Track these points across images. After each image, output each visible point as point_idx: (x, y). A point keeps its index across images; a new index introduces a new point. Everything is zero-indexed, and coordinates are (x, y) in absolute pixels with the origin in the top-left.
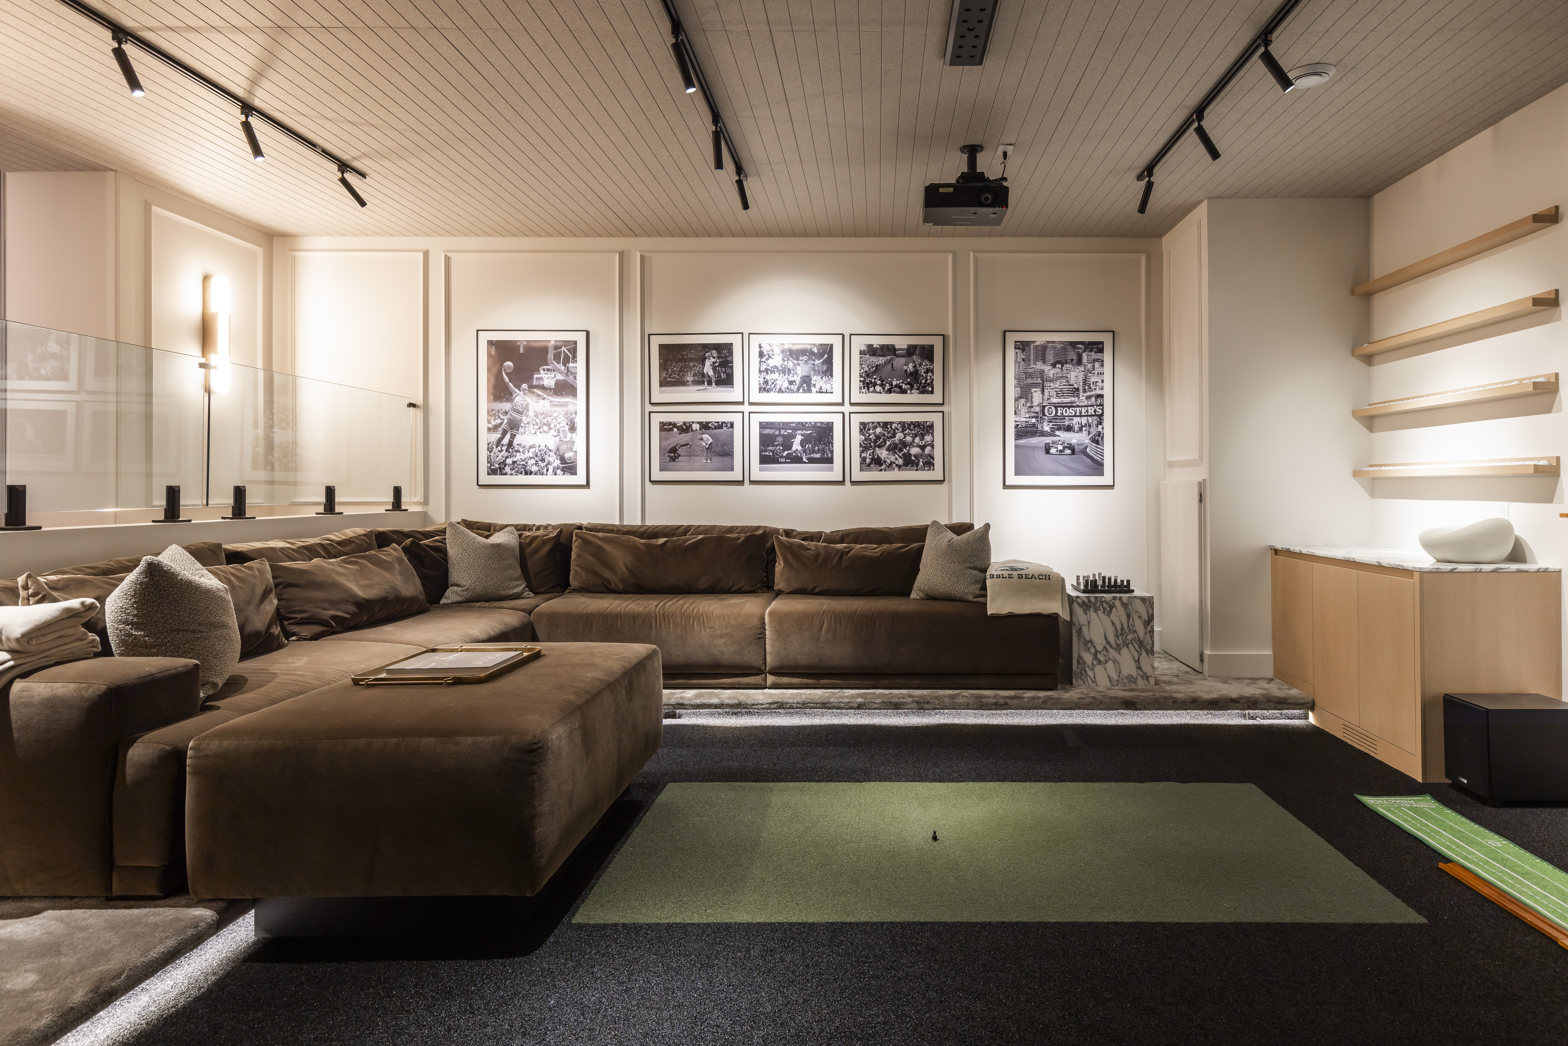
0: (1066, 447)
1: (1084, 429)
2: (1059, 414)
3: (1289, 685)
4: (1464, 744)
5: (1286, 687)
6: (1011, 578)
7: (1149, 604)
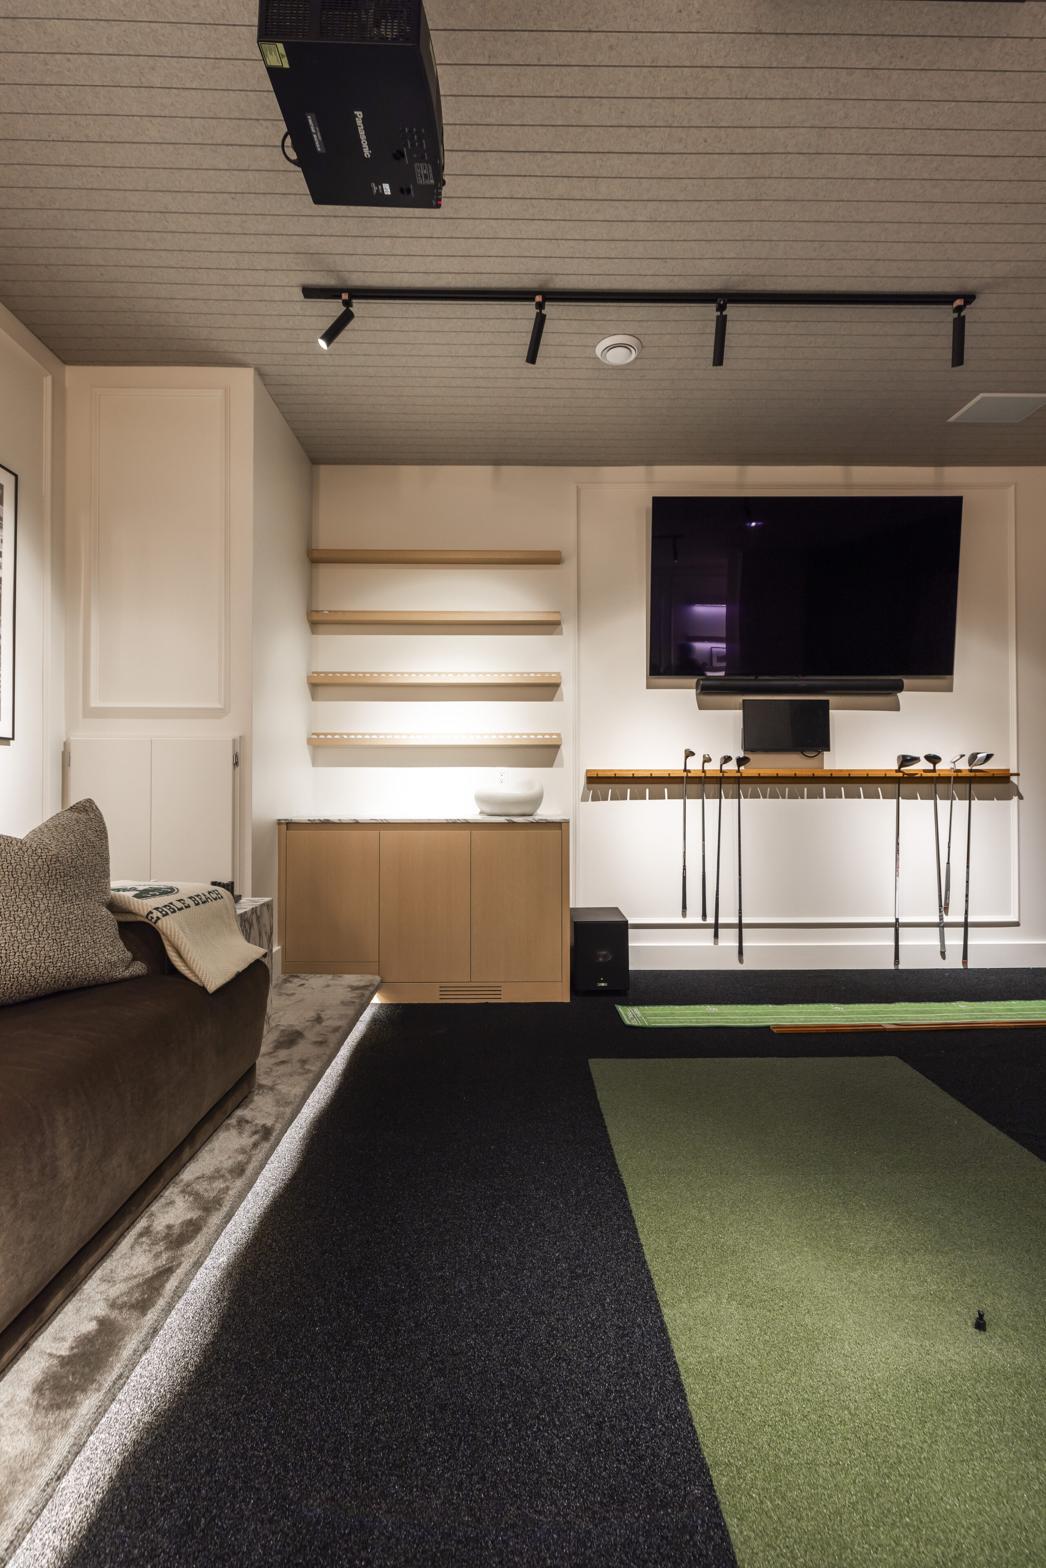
3: (329, 974)
4: (603, 955)
5: (330, 977)
6: (189, 907)
7: (270, 911)
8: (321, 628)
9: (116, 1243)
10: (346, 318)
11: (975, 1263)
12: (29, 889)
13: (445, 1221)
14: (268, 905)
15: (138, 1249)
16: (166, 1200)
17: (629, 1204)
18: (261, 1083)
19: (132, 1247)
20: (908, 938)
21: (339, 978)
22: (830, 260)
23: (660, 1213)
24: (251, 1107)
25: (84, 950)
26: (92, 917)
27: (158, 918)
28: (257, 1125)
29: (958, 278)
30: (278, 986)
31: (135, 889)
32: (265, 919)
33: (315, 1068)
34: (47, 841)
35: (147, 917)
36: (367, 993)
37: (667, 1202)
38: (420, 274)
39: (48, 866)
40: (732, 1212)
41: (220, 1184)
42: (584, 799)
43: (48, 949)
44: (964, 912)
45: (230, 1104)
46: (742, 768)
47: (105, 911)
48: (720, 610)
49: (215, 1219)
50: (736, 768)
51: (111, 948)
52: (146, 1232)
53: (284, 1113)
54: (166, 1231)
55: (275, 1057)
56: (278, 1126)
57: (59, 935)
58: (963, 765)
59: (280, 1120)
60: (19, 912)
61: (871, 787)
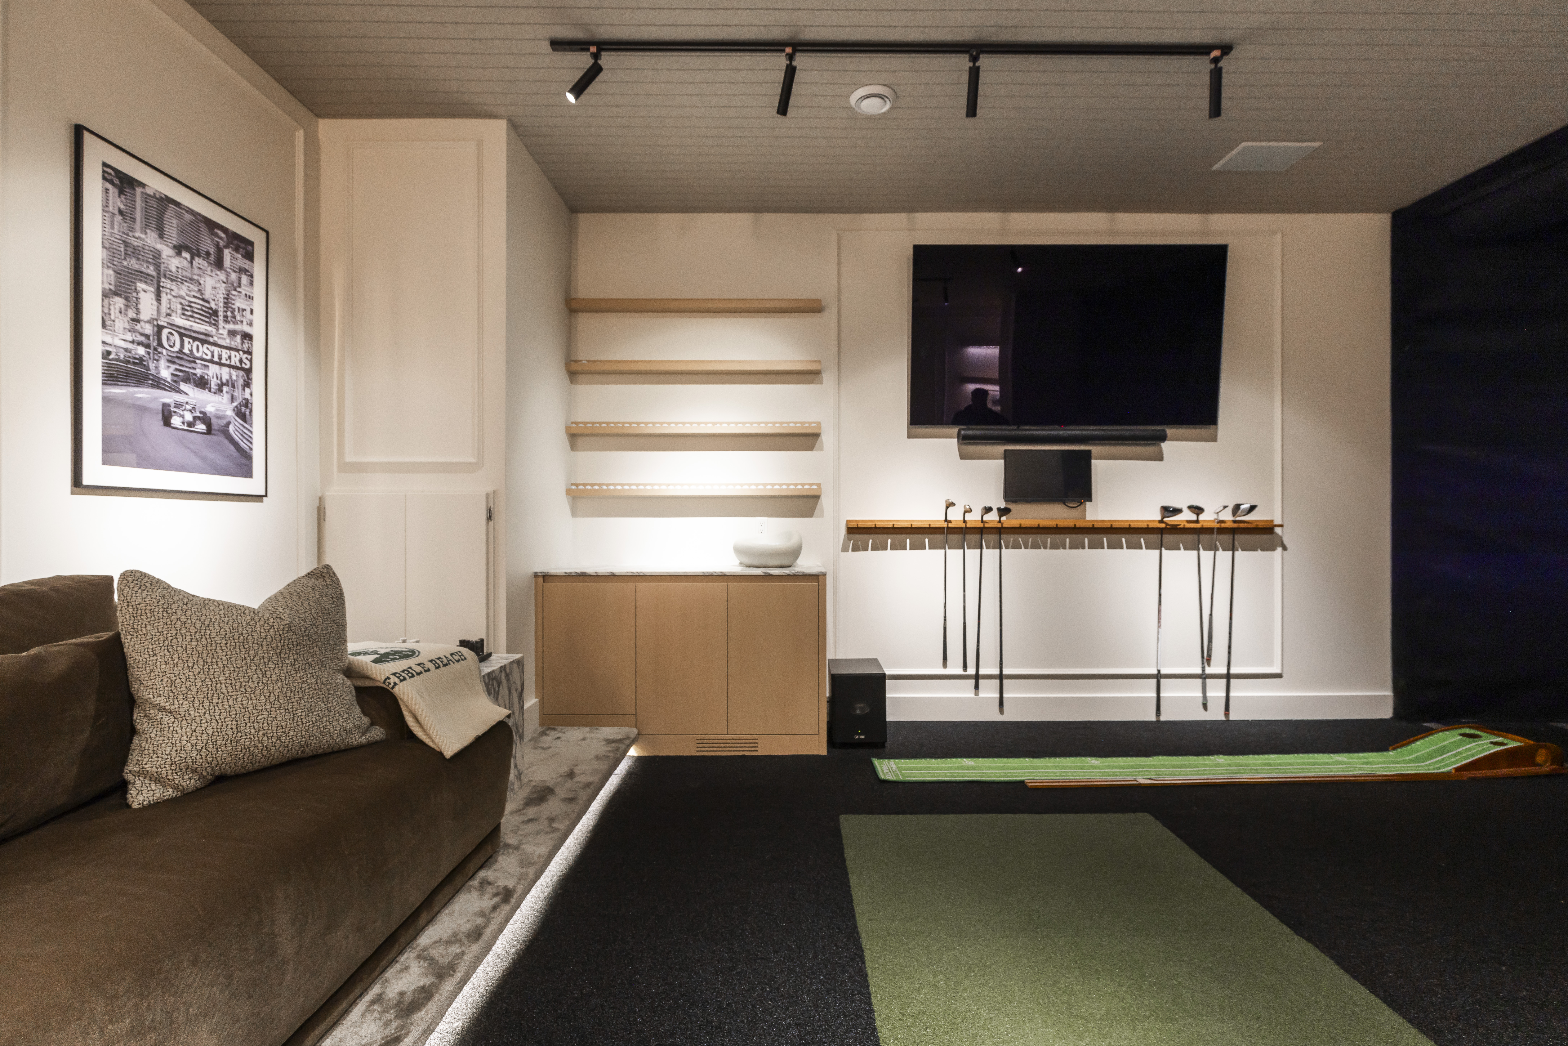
0: (198, 418)
1: (225, 389)
2: (186, 351)
3: (586, 726)
4: (860, 709)
5: (587, 729)
6: (428, 670)
7: (521, 668)
8: (580, 378)
9: (347, 1011)
10: (594, 72)
11: (1204, 1030)
12: (260, 659)
13: (680, 986)
14: (519, 663)
15: (369, 1017)
16: (401, 965)
17: (866, 968)
18: (507, 842)
19: (363, 1016)
20: (1170, 691)
21: (597, 731)
22: (1082, 11)
23: (895, 978)
24: (495, 867)
25: (318, 718)
26: (326, 685)
27: (395, 684)
28: (498, 887)
29: (1214, 29)
30: (534, 739)
31: (376, 652)
32: (516, 676)
33: (561, 826)
34: (281, 611)
35: (384, 682)
36: (622, 747)
37: (903, 966)
38: (668, 27)
39: (280, 635)
40: (967, 977)
41: (455, 949)
42: (845, 549)
43: (280, 719)
44: (1226, 663)
45: (472, 866)
46: (1004, 518)
47: (341, 677)
48: (993, 352)
49: (448, 986)
50: (998, 519)
51: (346, 716)
52: (379, 999)
53: (526, 874)
54: (398, 998)
55: (523, 814)
56: (520, 888)
57: (291, 704)
58: (1227, 516)
59: (522, 882)
60: (250, 683)
61: (1133, 537)
